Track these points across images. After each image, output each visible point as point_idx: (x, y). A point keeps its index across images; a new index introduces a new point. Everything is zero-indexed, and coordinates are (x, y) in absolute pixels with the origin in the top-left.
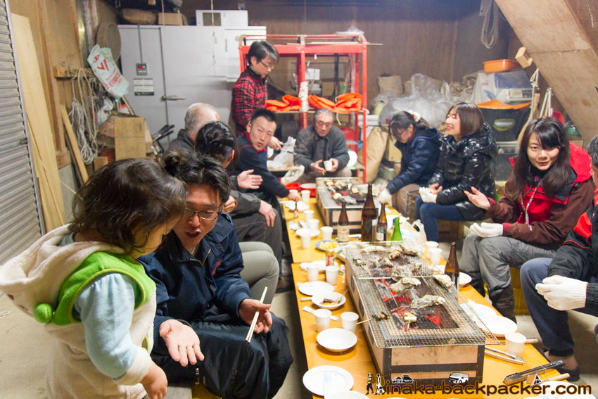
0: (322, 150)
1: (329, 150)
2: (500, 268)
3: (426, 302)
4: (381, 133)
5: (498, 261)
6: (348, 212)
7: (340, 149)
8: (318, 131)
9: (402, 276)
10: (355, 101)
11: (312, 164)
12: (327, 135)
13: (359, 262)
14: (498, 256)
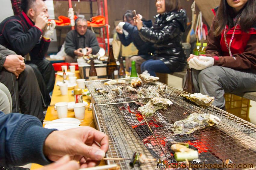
0: (83, 44)
1: (87, 43)
2: (218, 92)
3: (195, 123)
4: (117, 42)
5: (217, 85)
6: (97, 69)
7: (94, 43)
8: (79, 32)
9: (150, 97)
10: (102, 19)
11: (75, 51)
12: (85, 34)
13: (100, 91)
14: (217, 82)
